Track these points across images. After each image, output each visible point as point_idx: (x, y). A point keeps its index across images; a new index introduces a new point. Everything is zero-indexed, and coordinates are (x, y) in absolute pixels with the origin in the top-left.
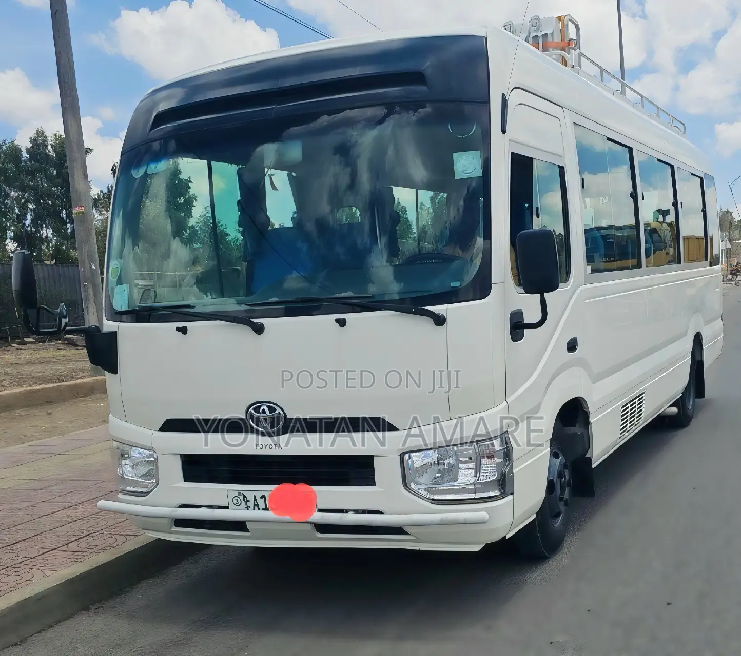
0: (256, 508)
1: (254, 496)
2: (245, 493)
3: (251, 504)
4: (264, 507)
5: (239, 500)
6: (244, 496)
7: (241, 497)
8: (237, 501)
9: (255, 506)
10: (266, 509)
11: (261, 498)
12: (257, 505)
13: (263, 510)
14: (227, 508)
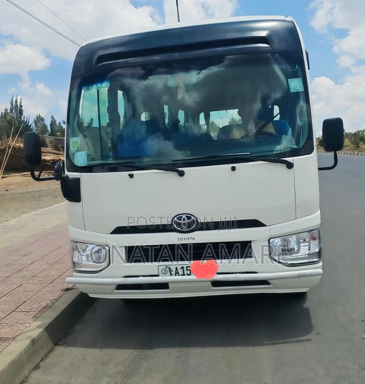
0: (177, 274)
1: (176, 268)
2: (170, 266)
3: (173, 273)
4: (182, 274)
5: (166, 271)
6: (170, 268)
7: (168, 269)
8: (165, 271)
9: (176, 273)
10: (184, 275)
11: (181, 269)
12: (178, 273)
13: (181, 275)
14: (158, 276)
